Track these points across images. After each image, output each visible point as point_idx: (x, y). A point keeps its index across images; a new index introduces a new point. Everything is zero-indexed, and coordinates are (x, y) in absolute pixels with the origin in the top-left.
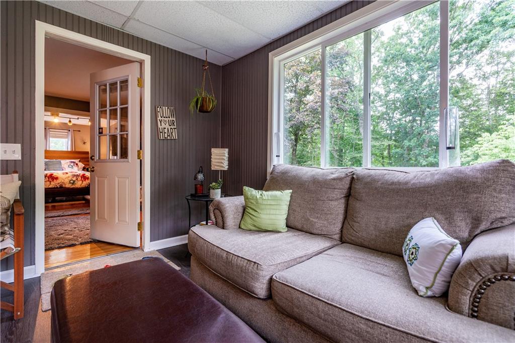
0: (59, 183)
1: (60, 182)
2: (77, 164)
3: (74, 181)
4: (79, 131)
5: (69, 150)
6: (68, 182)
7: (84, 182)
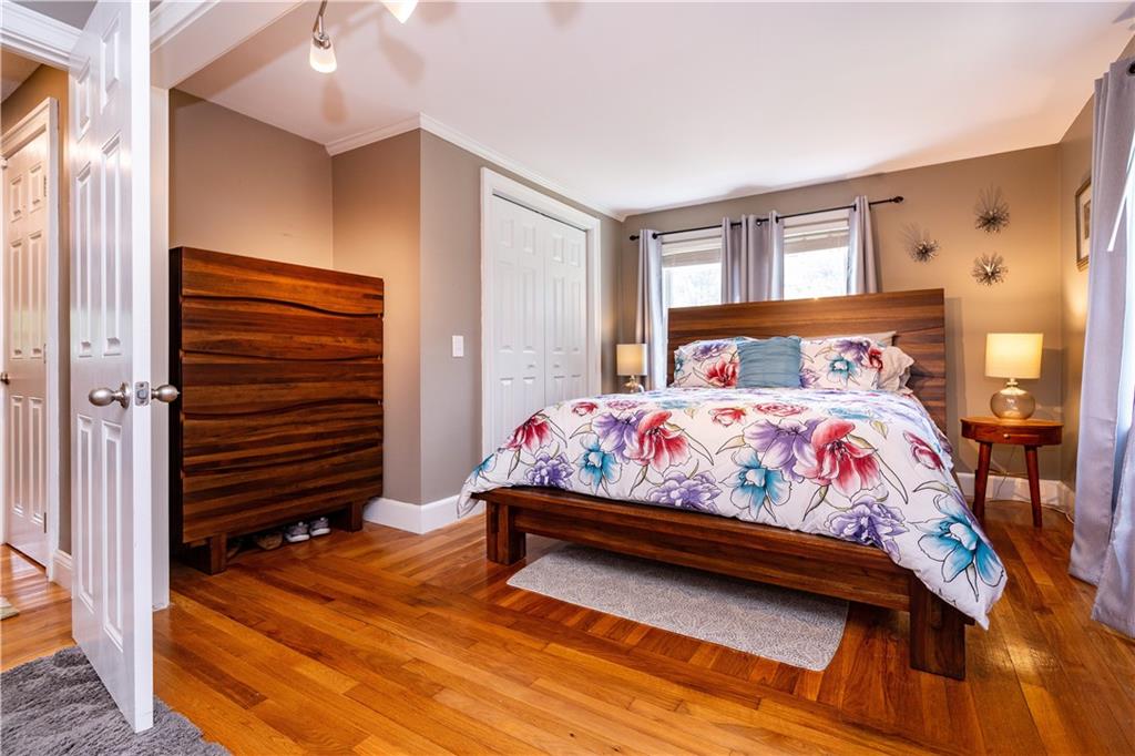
0: (680, 480)
1: (688, 471)
2: (875, 356)
3: (768, 475)
4: (898, 200)
5: (853, 292)
6: (734, 480)
7: (835, 493)
